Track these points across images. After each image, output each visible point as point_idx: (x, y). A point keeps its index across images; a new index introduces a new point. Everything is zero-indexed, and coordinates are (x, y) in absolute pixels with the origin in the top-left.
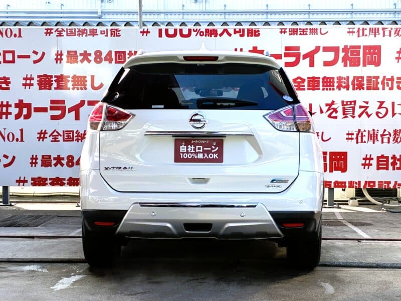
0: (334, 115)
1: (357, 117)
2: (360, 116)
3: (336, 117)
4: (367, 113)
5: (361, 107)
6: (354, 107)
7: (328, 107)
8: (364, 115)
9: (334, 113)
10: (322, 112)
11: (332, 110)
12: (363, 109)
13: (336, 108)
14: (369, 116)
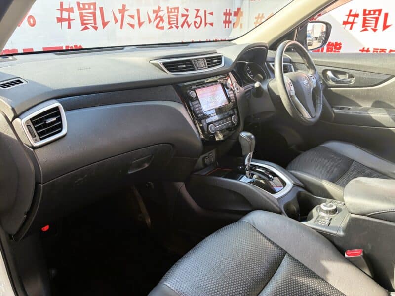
0: (161, 25)
1: (180, 27)
2: (182, 26)
3: (162, 28)
4: (187, 23)
5: (183, 15)
6: (178, 15)
7: (155, 15)
8: (186, 24)
9: (161, 22)
10: (150, 21)
11: (159, 19)
12: (184, 18)
13: (162, 15)
14: (189, 26)
